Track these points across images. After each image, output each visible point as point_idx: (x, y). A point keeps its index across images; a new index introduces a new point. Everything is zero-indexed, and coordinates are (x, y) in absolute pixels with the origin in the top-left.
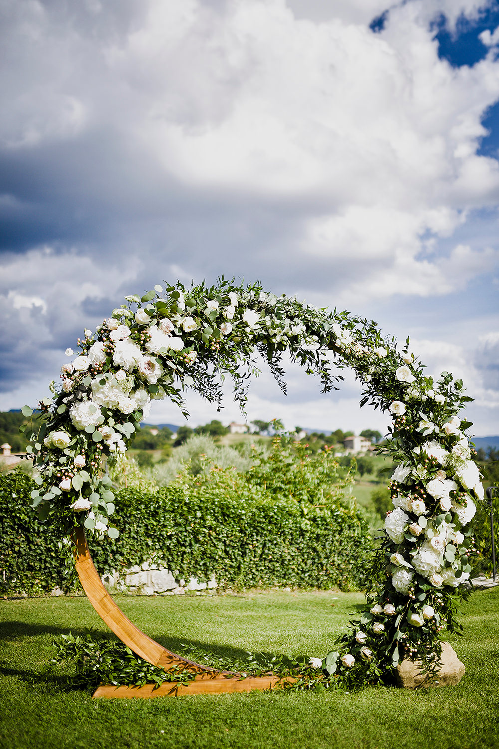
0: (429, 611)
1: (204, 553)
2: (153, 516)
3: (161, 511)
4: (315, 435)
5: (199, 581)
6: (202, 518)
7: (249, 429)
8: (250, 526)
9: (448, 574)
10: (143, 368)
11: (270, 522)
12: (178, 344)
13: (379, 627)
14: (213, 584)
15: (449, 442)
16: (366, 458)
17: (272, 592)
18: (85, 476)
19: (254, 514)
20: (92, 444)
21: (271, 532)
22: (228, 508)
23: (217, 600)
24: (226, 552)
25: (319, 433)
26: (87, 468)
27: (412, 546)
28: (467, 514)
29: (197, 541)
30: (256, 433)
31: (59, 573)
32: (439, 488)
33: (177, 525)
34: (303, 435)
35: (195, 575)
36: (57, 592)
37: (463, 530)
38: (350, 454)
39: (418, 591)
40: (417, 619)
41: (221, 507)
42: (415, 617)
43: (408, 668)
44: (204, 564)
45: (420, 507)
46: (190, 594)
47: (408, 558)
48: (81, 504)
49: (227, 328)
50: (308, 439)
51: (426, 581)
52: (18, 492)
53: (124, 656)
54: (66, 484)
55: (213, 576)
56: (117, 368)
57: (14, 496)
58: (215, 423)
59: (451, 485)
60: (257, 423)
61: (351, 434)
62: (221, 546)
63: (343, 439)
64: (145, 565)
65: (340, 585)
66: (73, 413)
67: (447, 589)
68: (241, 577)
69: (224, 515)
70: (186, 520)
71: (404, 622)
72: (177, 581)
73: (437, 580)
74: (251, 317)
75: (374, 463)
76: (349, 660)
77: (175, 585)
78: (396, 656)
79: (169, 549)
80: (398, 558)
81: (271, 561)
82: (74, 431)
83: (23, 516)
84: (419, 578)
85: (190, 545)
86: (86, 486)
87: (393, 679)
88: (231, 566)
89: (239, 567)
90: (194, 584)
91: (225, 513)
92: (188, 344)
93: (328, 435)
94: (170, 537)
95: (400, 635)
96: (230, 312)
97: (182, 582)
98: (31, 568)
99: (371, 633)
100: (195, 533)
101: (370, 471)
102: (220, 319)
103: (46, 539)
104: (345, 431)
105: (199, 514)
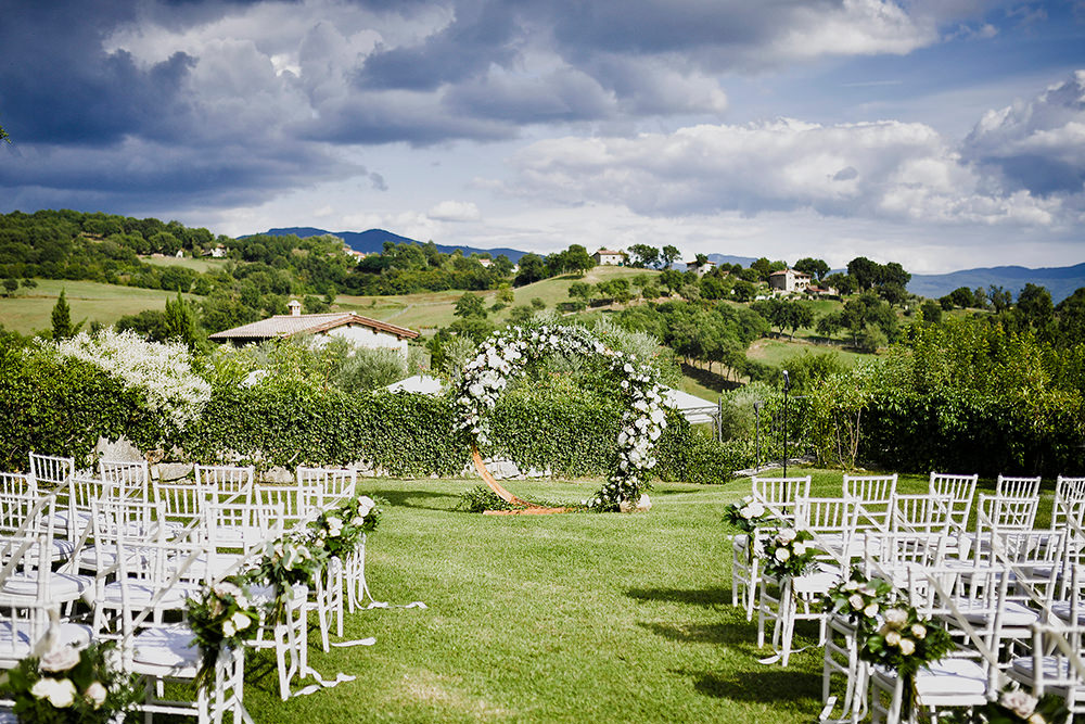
0: (635, 479)
1: (541, 449)
2: (501, 421)
3: (506, 417)
4: (725, 267)
5: (537, 470)
6: (539, 421)
7: (626, 259)
8: (579, 427)
9: (644, 463)
10: (502, 369)
11: (596, 423)
12: (518, 356)
13: (613, 487)
14: (548, 472)
15: (649, 401)
16: (803, 303)
17: (598, 479)
18: (477, 418)
19: (583, 418)
20: (479, 403)
21: (597, 431)
22: (560, 413)
23: (551, 484)
24: (559, 448)
25: (733, 264)
26: (478, 414)
27: (628, 450)
28: (655, 435)
29: (535, 439)
30: (637, 265)
31: (435, 462)
32: (641, 423)
33: (519, 427)
34: (707, 268)
35: (534, 465)
36: (434, 476)
37: (654, 443)
38: (778, 296)
39: (630, 470)
40: (629, 483)
41: (554, 412)
42: (627, 482)
43: (624, 505)
44: (541, 457)
45: (632, 432)
46: (530, 480)
47: (627, 456)
48: (475, 430)
49: (542, 347)
50: (715, 273)
51: (634, 466)
52: (407, 407)
53: (495, 498)
54: (469, 422)
55: (548, 466)
56: (491, 368)
57: (406, 410)
58: (576, 249)
59: (648, 422)
60: (639, 249)
61: (782, 266)
62: (554, 443)
63: (768, 273)
64: (495, 458)
65: (661, 476)
66: (471, 389)
67: (644, 470)
68: (571, 467)
69: (556, 418)
70: (527, 423)
71: (623, 484)
72: (520, 470)
73: (639, 466)
74: (554, 340)
75: (814, 311)
76: (599, 501)
77: (518, 473)
78: (619, 499)
79: (513, 445)
80: (622, 455)
81: (597, 455)
82: (471, 397)
83: (411, 424)
84: (631, 464)
85: (530, 442)
86: (478, 422)
87: (617, 509)
88: (563, 459)
89: (570, 460)
90: (533, 472)
91: (557, 417)
92: (523, 355)
93: (746, 267)
94: (514, 437)
95: (621, 490)
96: (543, 338)
97: (524, 471)
98: (417, 459)
99: (609, 489)
100: (534, 434)
101: (807, 323)
102: (539, 342)
103: (426, 440)
104: (772, 260)
105: (536, 419)
